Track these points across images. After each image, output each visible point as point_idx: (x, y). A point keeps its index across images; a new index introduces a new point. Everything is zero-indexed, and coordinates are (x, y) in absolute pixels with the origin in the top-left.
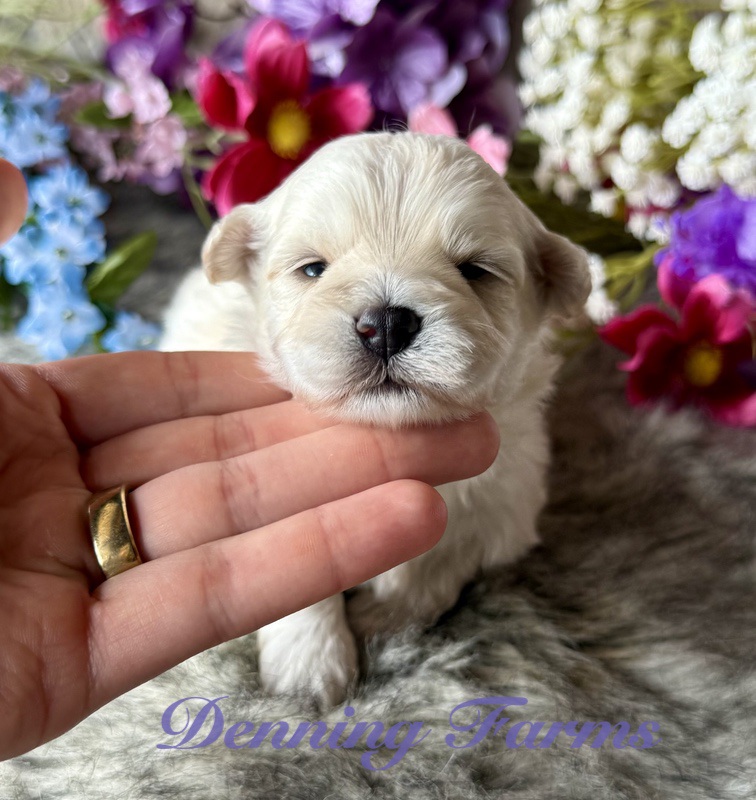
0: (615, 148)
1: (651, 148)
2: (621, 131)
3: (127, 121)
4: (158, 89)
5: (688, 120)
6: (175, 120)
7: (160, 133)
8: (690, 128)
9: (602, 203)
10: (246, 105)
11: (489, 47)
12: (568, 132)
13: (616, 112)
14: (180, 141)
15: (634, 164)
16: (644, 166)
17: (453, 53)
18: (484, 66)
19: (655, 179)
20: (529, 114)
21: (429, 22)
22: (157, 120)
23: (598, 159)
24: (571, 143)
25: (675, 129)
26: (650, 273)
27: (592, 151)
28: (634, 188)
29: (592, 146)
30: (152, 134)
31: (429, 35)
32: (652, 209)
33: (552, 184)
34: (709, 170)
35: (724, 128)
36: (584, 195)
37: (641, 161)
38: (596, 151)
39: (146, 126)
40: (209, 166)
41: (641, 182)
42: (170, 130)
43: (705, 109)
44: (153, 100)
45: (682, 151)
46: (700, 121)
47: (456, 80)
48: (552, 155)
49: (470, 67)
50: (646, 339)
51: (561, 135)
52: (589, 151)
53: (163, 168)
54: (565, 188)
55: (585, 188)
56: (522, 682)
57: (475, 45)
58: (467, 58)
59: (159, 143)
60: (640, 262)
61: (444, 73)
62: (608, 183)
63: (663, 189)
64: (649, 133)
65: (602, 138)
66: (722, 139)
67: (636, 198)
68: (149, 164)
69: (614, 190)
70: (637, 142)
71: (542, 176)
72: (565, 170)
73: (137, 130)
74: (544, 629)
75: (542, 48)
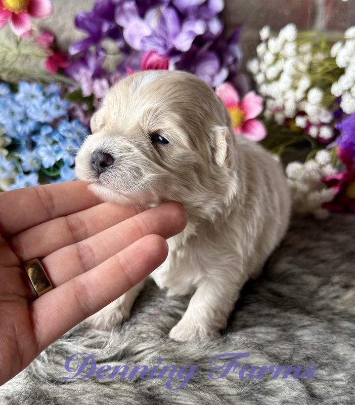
0: (305, 98)
2: (307, 92)
3: (92, 97)
4: (105, 83)
9: (300, 122)
11: (235, 60)
12: (284, 93)
13: (305, 83)
15: (315, 105)
16: (319, 105)
19: (324, 111)
23: (298, 103)
24: (286, 97)
28: (314, 115)
29: (295, 98)
31: (212, 55)
32: (322, 124)
33: (273, 116)
38: (297, 99)
39: (100, 99)
41: (319, 112)
43: (353, 78)
44: (102, 88)
46: (351, 84)
47: (224, 73)
51: (281, 94)
52: (294, 100)
54: (279, 117)
55: (288, 117)
57: (230, 60)
58: (227, 64)
61: (219, 71)
62: (302, 113)
63: (326, 115)
65: (299, 94)
67: (314, 119)
69: (305, 116)
70: (316, 95)
71: (268, 113)
72: (282, 109)
75: (269, 57)
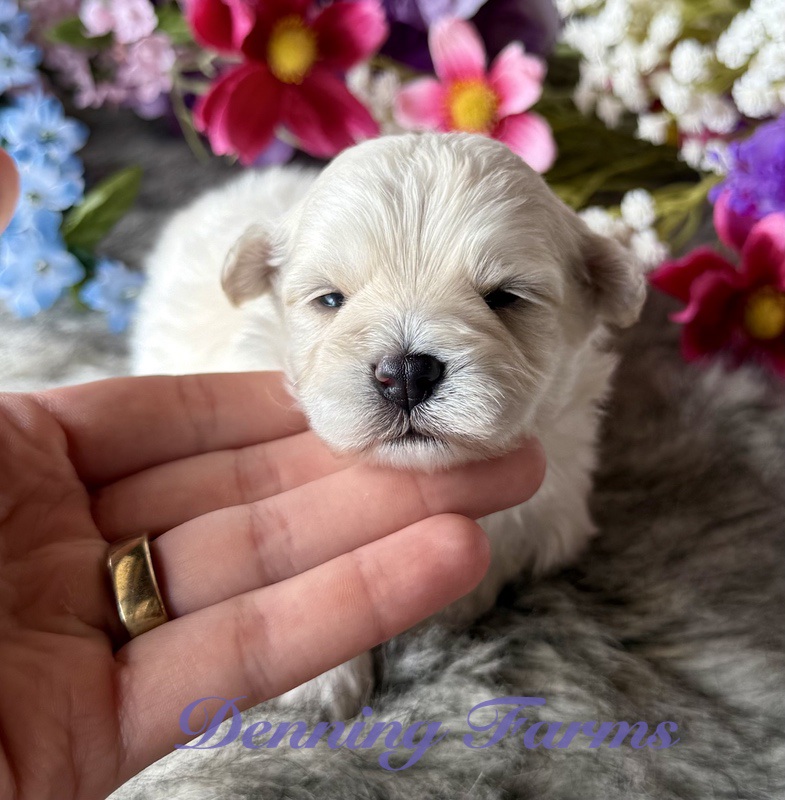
0: (665, 66)
1: (705, 66)
2: (671, 47)
3: (108, 39)
4: (142, 4)
5: (745, 38)
6: (162, 39)
7: (146, 54)
8: (746, 47)
9: (650, 129)
10: (243, 26)
12: (611, 49)
13: (665, 26)
14: (168, 62)
15: (687, 85)
16: (697, 86)
19: (710, 101)
20: (567, 26)
22: (141, 39)
23: (645, 79)
24: (615, 61)
25: (732, 47)
26: (706, 209)
27: (639, 71)
28: (687, 112)
29: (638, 63)
30: (135, 55)
32: (709, 135)
33: (595, 104)
34: (769, 95)
36: (630, 118)
37: (694, 82)
38: (643, 69)
39: (129, 46)
40: (203, 90)
41: (694, 105)
42: (157, 51)
43: (764, 27)
44: (136, 17)
45: (740, 73)
46: (758, 39)
48: (594, 73)
50: (701, 286)
51: (603, 51)
52: (635, 70)
53: (149, 92)
54: (609, 111)
55: (631, 110)
56: (560, 687)
60: (695, 195)
62: (656, 106)
63: (719, 113)
64: (702, 50)
65: (649, 55)
67: (690, 123)
68: (133, 88)
69: (664, 113)
70: (689, 60)
71: (583, 96)
72: (609, 91)
73: (118, 50)
74: (586, 628)
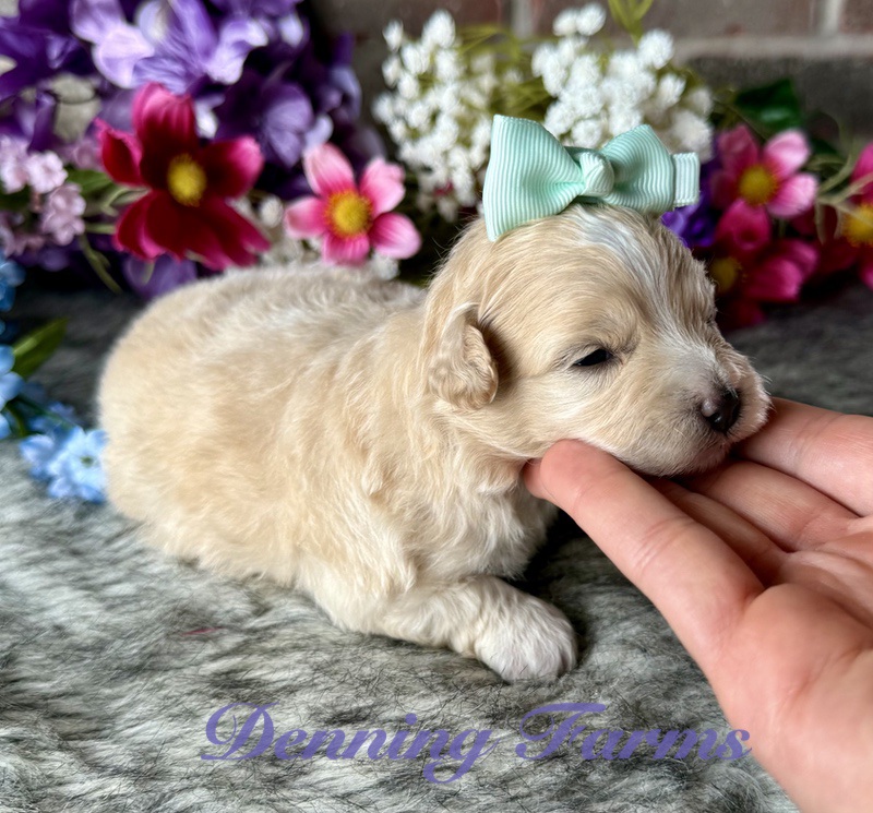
4: (52, 160)
5: (559, 121)
6: (73, 188)
7: (59, 201)
11: (346, 99)
12: (446, 154)
13: (484, 131)
14: (79, 206)
17: (317, 107)
18: (344, 114)
21: (289, 77)
22: (54, 190)
23: (475, 174)
30: (50, 204)
31: (293, 88)
33: (434, 207)
35: (592, 124)
38: (474, 167)
39: (44, 197)
40: (111, 229)
42: (69, 201)
44: (48, 171)
47: (325, 127)
49: (332, 114)
51: (440, 157)
52: (467, 168)
53: (64, 237)
54: (447, 209)
57: (334, 98)
58: (327, 109)
59: (59, 211)
61: (312, 123)
65: (477, 154)
66: (591, 133)
68: (50, 235)
71: (423, 201)
73: (37, 197)
75: (408, 85)
